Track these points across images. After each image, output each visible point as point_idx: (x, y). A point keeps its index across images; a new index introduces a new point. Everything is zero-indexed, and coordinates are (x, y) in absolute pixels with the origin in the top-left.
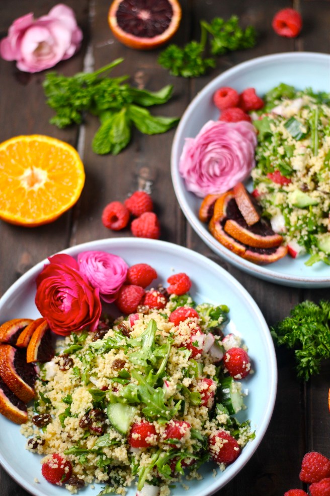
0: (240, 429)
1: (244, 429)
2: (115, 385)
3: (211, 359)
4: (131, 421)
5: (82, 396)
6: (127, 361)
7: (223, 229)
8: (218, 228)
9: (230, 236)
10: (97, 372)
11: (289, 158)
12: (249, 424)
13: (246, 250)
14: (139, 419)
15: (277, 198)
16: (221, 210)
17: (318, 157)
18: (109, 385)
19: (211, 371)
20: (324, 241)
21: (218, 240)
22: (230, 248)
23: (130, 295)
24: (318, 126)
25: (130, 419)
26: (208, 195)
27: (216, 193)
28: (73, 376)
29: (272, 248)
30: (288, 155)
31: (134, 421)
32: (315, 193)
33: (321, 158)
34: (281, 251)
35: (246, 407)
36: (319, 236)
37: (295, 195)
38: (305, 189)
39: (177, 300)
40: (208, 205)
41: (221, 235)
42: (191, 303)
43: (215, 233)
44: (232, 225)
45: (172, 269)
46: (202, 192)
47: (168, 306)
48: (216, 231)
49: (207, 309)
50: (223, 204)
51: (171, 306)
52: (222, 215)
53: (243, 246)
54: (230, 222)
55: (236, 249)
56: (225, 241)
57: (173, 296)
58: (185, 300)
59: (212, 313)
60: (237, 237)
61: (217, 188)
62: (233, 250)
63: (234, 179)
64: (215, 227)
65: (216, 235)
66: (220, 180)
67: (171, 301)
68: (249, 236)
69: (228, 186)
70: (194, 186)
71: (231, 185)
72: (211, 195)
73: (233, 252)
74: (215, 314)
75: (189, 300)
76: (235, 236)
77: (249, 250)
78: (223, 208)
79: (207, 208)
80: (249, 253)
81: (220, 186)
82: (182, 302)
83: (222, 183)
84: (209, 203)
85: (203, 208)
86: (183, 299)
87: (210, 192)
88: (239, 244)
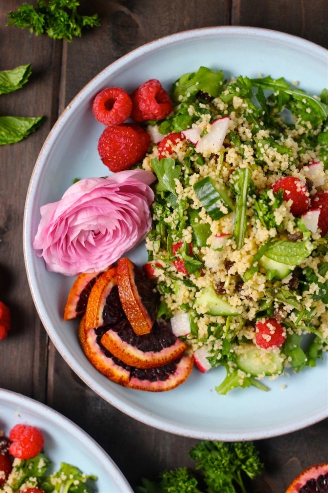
7: (99, 341)
8: (92, 338)
9: (108, 354)
11: (199, 248)
13: (131, 376)
15: (181, 292)
16: (96, 312)
17: (243, 252)
20: (245, 356)
22: (107, 375)
24: (247, 200)
26: (80, 275)
27: (91, 271)
29: (167, 369)
30: (199, 243)
32: (235, 300)
33: (248, 253)
34: (183, 365)
36: (239, 350)
37: (206, 300)
38: (220, 290)
39: (24, 466)
40: (79, 293)
41: (95, 354)
42: (44, 467)
43: (87, 349)
44: (112, 341)
45: (17, 413)
46: (71, 271)
47: (10, 481)
48: (88, 346)
49: (64, 482)
50: (99, 306)
51: (14, 480)
52: (97, 324)
53: (127, 370)
54: (108, 335)
55: (115, 377)
56: (101, 365)
57: (17, 462)
58: (35, 464)
59: (72, 489)
60: (119, 356)
61: (92, 264)
62: (112, 378)
63: (118, 249)
64: (86, 338)
65: (88, 353)
66: (97, 253)
67: (14, 470)
68: (136, 358)
69: (109, 260)
70: (57, 267)
71: (114, 258)
72: (84, 275)
73: (112, 381)
74: (77, 490)
75: (41, 464)
76: (115, 355)
77: (135, 377)
78: (98, 314)
79: (77, 299)
80: (135, 382)
81: (98, 261)
82: (30, 468)
83: (101, 256)
84: (80, 289)
85: (71, 303)
86: (33, 463)
87: (83, 270)
88: (120, 367)
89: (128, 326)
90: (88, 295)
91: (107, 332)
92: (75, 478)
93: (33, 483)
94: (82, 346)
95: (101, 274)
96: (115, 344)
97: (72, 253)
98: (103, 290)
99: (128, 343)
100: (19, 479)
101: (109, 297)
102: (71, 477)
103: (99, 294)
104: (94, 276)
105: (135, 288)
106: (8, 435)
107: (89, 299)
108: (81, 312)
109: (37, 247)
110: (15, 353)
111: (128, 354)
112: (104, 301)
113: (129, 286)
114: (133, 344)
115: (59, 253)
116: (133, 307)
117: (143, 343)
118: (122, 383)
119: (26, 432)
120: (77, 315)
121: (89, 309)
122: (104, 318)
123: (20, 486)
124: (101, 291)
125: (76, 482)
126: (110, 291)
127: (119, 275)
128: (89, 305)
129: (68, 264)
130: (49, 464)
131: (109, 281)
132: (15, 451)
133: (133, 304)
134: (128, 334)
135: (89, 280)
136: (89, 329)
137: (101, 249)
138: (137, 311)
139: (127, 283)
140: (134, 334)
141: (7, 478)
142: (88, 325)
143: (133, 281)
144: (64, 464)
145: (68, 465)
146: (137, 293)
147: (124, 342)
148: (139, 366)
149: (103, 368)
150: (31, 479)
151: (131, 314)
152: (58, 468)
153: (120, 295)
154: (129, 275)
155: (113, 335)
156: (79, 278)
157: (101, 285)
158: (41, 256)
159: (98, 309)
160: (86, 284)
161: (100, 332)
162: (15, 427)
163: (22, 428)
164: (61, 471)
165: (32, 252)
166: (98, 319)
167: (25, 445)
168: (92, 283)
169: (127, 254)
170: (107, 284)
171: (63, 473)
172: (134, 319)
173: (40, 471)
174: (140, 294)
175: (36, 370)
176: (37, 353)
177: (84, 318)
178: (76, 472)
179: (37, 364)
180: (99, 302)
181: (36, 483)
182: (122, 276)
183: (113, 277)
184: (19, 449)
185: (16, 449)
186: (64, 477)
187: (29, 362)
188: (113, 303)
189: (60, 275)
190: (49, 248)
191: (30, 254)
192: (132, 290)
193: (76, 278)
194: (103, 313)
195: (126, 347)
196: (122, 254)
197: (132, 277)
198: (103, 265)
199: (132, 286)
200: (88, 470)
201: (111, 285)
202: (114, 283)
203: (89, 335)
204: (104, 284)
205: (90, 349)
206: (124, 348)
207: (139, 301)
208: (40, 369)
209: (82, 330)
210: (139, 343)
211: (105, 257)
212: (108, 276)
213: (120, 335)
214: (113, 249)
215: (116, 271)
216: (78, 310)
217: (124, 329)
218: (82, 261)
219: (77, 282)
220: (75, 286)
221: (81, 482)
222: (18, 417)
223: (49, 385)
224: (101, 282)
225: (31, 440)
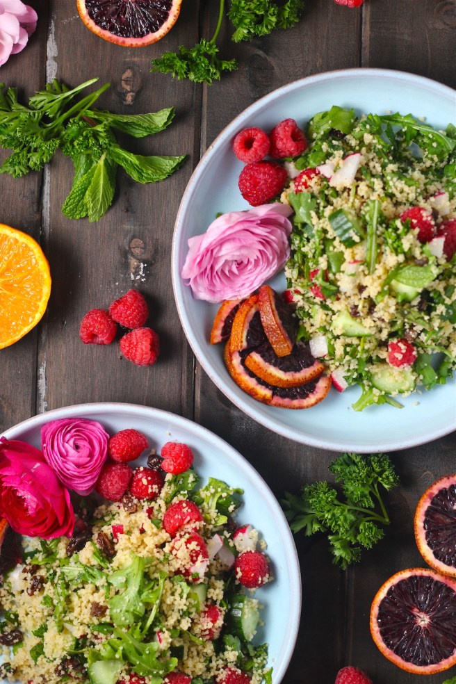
0: (255, 660)
1: (259, 660)
2: (96, 633)
3: (219, 565)
4: (117, 679)
5: (57, 641)
6: (109, 607)
7: (243, 363)
8: (236, 360)
9: (252, 374)
10: (72, 619)
11: (334, 274)
12: (266, 651)
13: (273, 395)
14: (127, 678)
15: (319, 316)
16: (240, 336)
17: (375, 276)
18: (87, 634)
19: (217, 595)
20: (380, 375)
21: (236, 381)
22: (251, 394)
23: (112, 485)
24: (377, 229)
25: (115, 677)
26: (224, 302)
27: (235, 299)
28: (44, 607)
29: (308, 387)
30: (334, 270)
31: (121, 679)
32: (368, 322)
33: (379, 277)
34: (322, 384)
35: (263, 624)
36: (373, 369)
37: (342, 322)
38: (355, 313)
39: (175, 481)
40: (223, 319)
41: (240, 374)
42: (193, 482)
43: (232, 370)
44: (255, 362)
45: (167, 432)
46: (215, 299)
47: (163, 494)
48: (234, 368)
49: (213, 495)
50: (243, 330)
51: (167, 493)
52: (241, 347)
53: (270, 389)
54: (251, 357)
55: (259, 396)
56: (245, 384)
57: (169, 477)
58: (185, 478)
59: (220, 501)
60: (262, 376)
61: (235, 292)
62: (256, 397)
63: (259, 278)
64: (231, 360)
65: (233, 374)
66: (240, 281)
67: (166, 484)
68: (278, 378)
69: (251, 288)
70: (203, 295)
71: (256, 286)
72: (228, 302)
73: (256, 399)
74: (225, 502)
75: (191, 479)
76: (258, 375)
77: (277, 395)
78: (242, 337)
79: (222, 324)
80: (277, 400)
81: (241, 289)
82: (181, 482)
83: (243, 284)
84: (225, 315)
85: (216, 328)
86: (183, 478)
87: (227, 298)
88: (263, 387)
89: (270, 348)
90: (232, 321)
91: (251, 354)
92: (222, 491)
93: (184, 495)
94: (227, 367)
95: (244, 301)
96: (258, 365)
97: (217, 282)
98: (246, 315)
99: (270, 364)
100: (170, 492)
101: (251, 321)
102: (219, 490)
103: (242, 319)
104: (237, 303)
105: (276, 312)
106: (159, 453)
107: (234, 324)
108: (226, 336)
109: (185, 276)
110: (164, 377)
111: (271, 374)
112: (247, 325)
113: (270, 311)
114: (275, 365)
115: (204, 282)
116: (274, 331)
117: (284, 364)
118: (265, 401)
119: (177, 449)
120: (222, 340)
121: (233, 333)
122: (248, 341)
123: (172, 499)
124: (244, 316)
125: (224, 495)
126: (252, 316)
127: (260, 301)
128: (233, 330)
129: (213, 292)
130: (198, 480)
131: (252, 307)
132: (167, 466)
133: (274, 327)
134: (270, 355)
135: (232, 307)
136: (234, 352)
137: (243, 277)
138: (278, 334)
139: (268, 308)
140: (276, 356)
141: (160, 492)
142: (232, 348)
143: (274, 306)
144: (212, 478)
145: (216, 480)
146: (277, 317)
147: (266, 363)
148: (281, 386)
149: (247, 388)
150: (182, 492)
151: (272, 337)
152: (206, 483)
153: (262, 319)
154: (270, 301)
155: (256, 357)
156: (224, 305)
157: (244, 311)
158: (188, 285)
159: (242, 333)
160: (230, 310)
161: (244, 354)
162: (165, 445)
163: (173, 446)
164: (210, 485)
165: (181, 282)
166: (242, 342)
167: (177, 459)
168: (236, 309)
169: (268, 281)
170: (250, 310)
171: (211, 487)
172: (276, 341)
173: (190, 485)
174: (280, 318)
175: (184, 393)
176: (185, 377)
177: (229, 342)
178: (224, 486)
179: (185, 387)
180: (243, 326)
181: (187, 496)
182: (263, 302)
183: (255, 303)
184: (171, 465)
185: (168, 464)
186: (212, 491)
187: (177, 385)
188: (256, 327)
189: (205, 303)
190: (195, 278)
191: (179, 283)
192: (273, 314)
193: (221, 305)
194: (247, 337)
195: (269, 367)
196: (263, 282)
197: (273, 303)
198: (245, 293)
199: (273, 311)
200: (234, 484)
201: (253, 311)
202: (256, 308)
203: (233, 357)
204: (247, 310)
205: (235, 370)
206: (267, 368)
207: (280, 325)
208: (188, 391)
209: (227, 353)
210: (281, 364)
211: (247, 285)
212: (250, 302)
213: (262, 356)
214: (254, 277)
215: (258, 298)
216: (223, 334)
217: (267, 351)
218: (226, 289)
219: (221, 308)
220: (220, 313)
221: (228, 494)
222: (169, 436)
223: (196, 406)
224: (245, 308)
225: (182, 455)
